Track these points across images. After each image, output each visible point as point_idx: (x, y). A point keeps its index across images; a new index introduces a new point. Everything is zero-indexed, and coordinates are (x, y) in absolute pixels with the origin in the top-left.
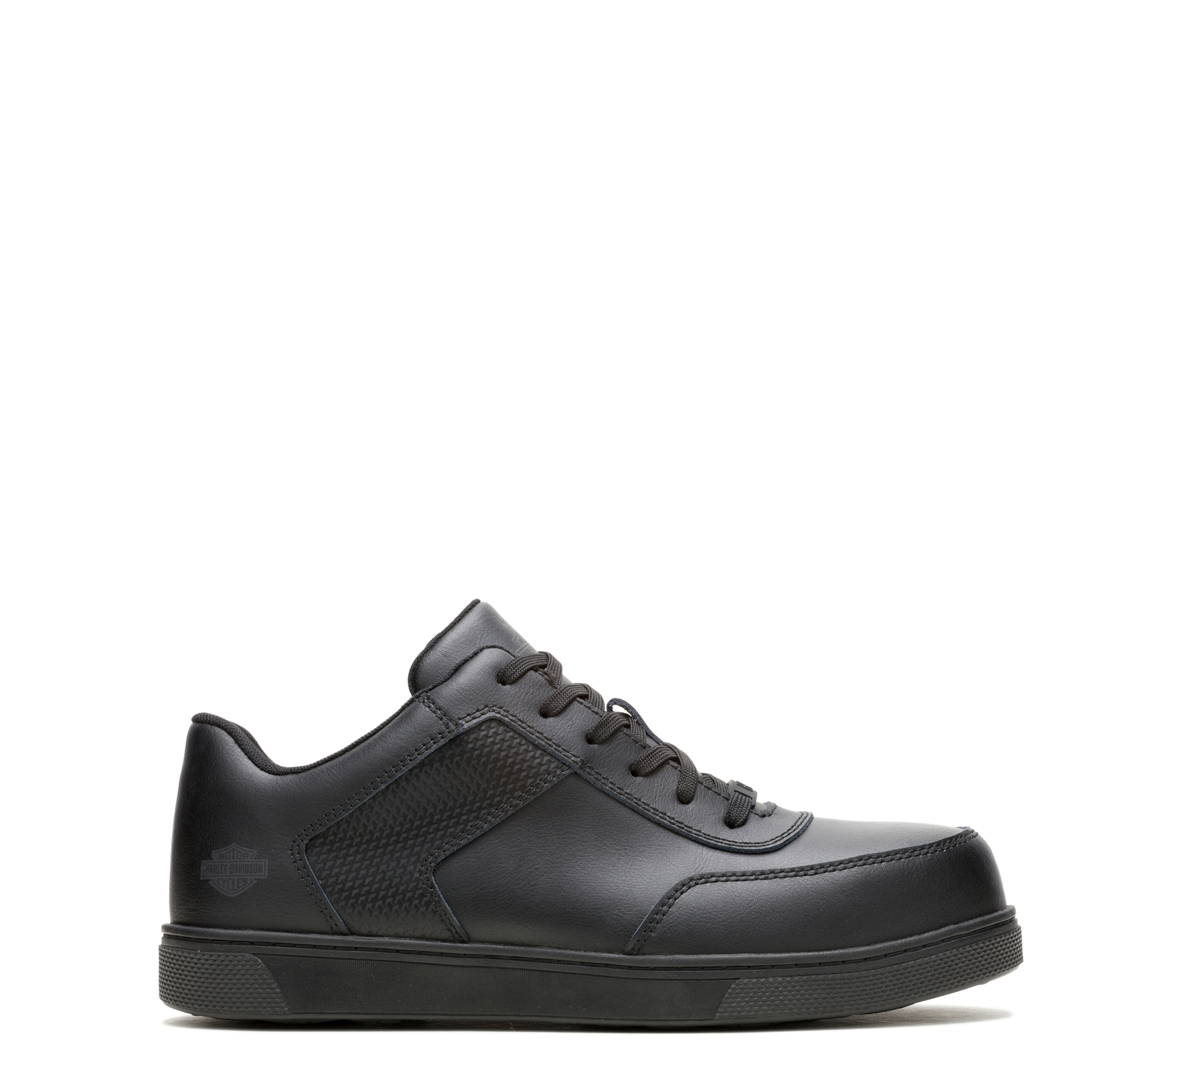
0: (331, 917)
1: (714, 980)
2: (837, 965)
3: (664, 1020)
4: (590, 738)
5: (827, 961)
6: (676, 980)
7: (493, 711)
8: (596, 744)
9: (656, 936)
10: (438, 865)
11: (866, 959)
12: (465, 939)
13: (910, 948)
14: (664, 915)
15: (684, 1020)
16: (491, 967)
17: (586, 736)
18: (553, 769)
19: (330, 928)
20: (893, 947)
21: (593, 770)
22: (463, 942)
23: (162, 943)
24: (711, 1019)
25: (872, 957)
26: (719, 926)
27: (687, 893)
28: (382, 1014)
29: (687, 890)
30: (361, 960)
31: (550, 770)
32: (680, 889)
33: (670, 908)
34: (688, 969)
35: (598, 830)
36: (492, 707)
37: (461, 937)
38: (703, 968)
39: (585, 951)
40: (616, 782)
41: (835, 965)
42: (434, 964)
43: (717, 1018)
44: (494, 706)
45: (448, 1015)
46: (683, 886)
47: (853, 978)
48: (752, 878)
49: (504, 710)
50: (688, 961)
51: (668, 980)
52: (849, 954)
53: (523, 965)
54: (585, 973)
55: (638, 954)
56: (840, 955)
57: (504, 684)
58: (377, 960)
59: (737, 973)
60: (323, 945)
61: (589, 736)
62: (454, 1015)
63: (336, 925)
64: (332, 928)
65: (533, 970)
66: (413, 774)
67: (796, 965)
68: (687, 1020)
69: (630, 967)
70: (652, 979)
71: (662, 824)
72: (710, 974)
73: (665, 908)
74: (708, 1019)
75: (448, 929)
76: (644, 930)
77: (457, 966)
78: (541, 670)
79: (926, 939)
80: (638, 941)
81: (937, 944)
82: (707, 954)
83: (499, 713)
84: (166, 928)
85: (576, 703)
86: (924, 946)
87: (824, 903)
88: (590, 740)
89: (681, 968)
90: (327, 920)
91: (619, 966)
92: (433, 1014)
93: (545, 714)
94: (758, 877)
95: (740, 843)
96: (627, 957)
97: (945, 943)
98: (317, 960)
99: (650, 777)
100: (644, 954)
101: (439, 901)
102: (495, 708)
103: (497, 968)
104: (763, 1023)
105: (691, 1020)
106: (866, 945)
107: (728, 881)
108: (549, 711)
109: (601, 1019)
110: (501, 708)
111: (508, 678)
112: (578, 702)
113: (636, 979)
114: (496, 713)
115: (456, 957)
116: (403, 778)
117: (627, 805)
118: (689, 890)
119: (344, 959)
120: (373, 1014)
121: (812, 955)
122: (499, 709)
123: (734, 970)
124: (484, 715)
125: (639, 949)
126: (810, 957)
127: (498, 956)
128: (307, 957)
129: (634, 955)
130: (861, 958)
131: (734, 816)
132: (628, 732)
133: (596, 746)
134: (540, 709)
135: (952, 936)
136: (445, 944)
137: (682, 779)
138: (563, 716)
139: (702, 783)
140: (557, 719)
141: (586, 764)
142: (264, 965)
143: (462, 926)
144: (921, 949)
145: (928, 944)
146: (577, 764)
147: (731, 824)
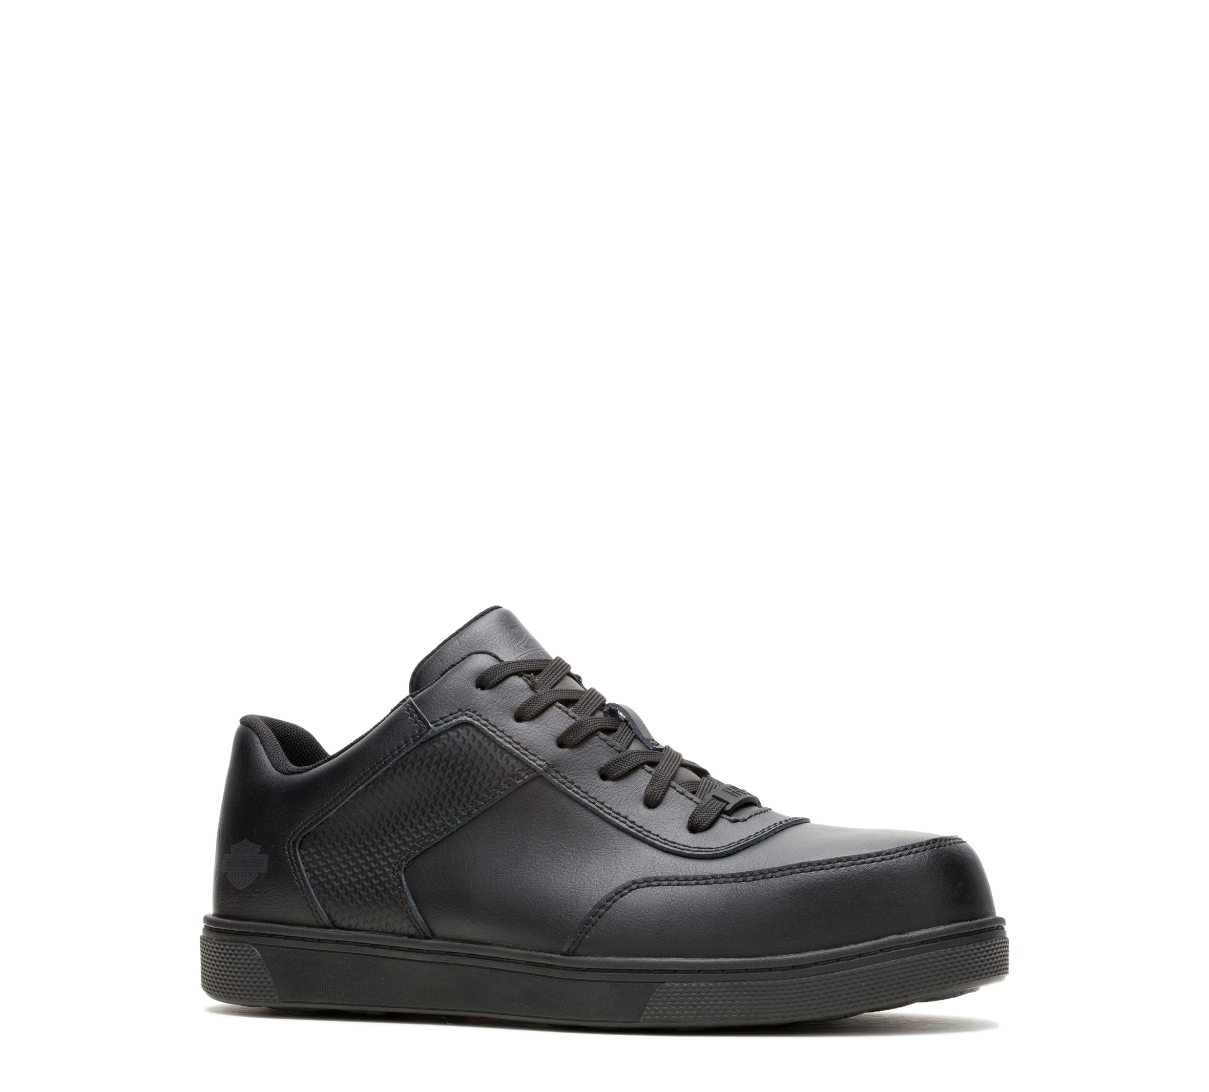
0: (316, 911)
1: (640, 982)
2: (764, 972)
3: (594, 1021)
4: (560, 742)
5: (753, 968)
6: (604, 981)
7: (466, 715)
8: (567, 747)
9: (590, 938)
10: (409, 865)
11: (794, 967)
12: (428, 935)
13: (842, 957)
14: (600, 917)
15: (612, 1022)
16: (451, 964)
17: (557, 741)
18: (518, 772)
19: (316, 921)
20: (824, 956)
21: (559, 773)
22: (427, 938)
23: (203, 933)
24: (637, 1022)
25: (800, 965)
26: (650, 930)
27: (627, 896)
28: (358, 1005)
29: (628, 893)
30: (341, 952)
31: (515, 772)
32: (621, 892)
33: (606, 911)
34: (617, 971)
35: (557, 832)
36: (465, 711)
37: (425, 934)
38: (630, 971)
39: (530, 951)
40: (581, 786)
41: (761, 972)
42: (402, 959)
43: (641, 1021)
44: (467, 710)
45: (415, 1008)
46: (625, 889)
47: (779, 986)
48: (693, 882)
49: (477, 715)
50: (615, 963)
51: (597, 981)
52: (775, 962)
53: (477, 962)
54: (528, 972)
55: (573, 955)
56: (765, 962)
57: (483, 688)
58: (354, 954)
59: (663, 977)
60: (308, 937)
61: (560, 740)
62: (420, 1009)
63: (320, 918)
64: (317, 921)
65: (485, 968)
66: (388, 776)
67: (723, 971)
68: (615, 1022)
69: (566, 967)
70: (584, 980)
71: (621, 828)
72: (636, 977)
73: (602, 911)
74: (634, 1022)
75: (414, 926)
76: (579, 932)
77: (421, 961)
78: (526, 675)
79: (862, 949)
80: (573, 942)
81: (873, 954)
82: (637, 957)
83: (471, 717)
84: (207, 919)
85: (554, 707)
86: (860, 956)
87: (756, 910)
88: (561, 744)
89: (611, 970)
90: (313, 914)
91: (556, 966)
92: (402, 1007)
93: (519, 718)
94: (699, 882)
95: (695, 848)
96: (563, 957)
97: (884, 954)
98: (303, 951)
99: (619, 781)
100: (579, 955)
101: (406, 899)
102: (468, 712)
103: (455, 964)
104: (697, 1028)
105: (618, 1022)
106: (796, 953)
107: (669, 885)
108: (524, 716)
109: (540, 1018)
110: (474, 712)
111: (486, 683)
112: (557, 706)
113: (570, 979)
114: (468, 717)
115: (420, 952)
116: (380, 779)
117: (589, 808)
118: (629, 894)
119: (326, 951)
120: (350, 1005)
121: (738, 962)
122: (472, 713)
123: (660, 973)
124: (456, 718)
125: (574, 951)
126: (736, 963)
127: (456, 953)
128: (296, 948)
129: (570, 956)
130: (789, 965)
131: (700, 821)
132: (605, 736)
133: (566, 750)
134: (515, 713)
135: (892, 946)
136: (411, 940)
137: (651, 784)
138: (537, 720)
139: (674, 788)
140: (531, 723)
141: (552, 767)
142: (259, 955)
143: (426, 922)
144: (855, 958)
145: (864, 954)
146: (542, 767)
147: (694, 828)
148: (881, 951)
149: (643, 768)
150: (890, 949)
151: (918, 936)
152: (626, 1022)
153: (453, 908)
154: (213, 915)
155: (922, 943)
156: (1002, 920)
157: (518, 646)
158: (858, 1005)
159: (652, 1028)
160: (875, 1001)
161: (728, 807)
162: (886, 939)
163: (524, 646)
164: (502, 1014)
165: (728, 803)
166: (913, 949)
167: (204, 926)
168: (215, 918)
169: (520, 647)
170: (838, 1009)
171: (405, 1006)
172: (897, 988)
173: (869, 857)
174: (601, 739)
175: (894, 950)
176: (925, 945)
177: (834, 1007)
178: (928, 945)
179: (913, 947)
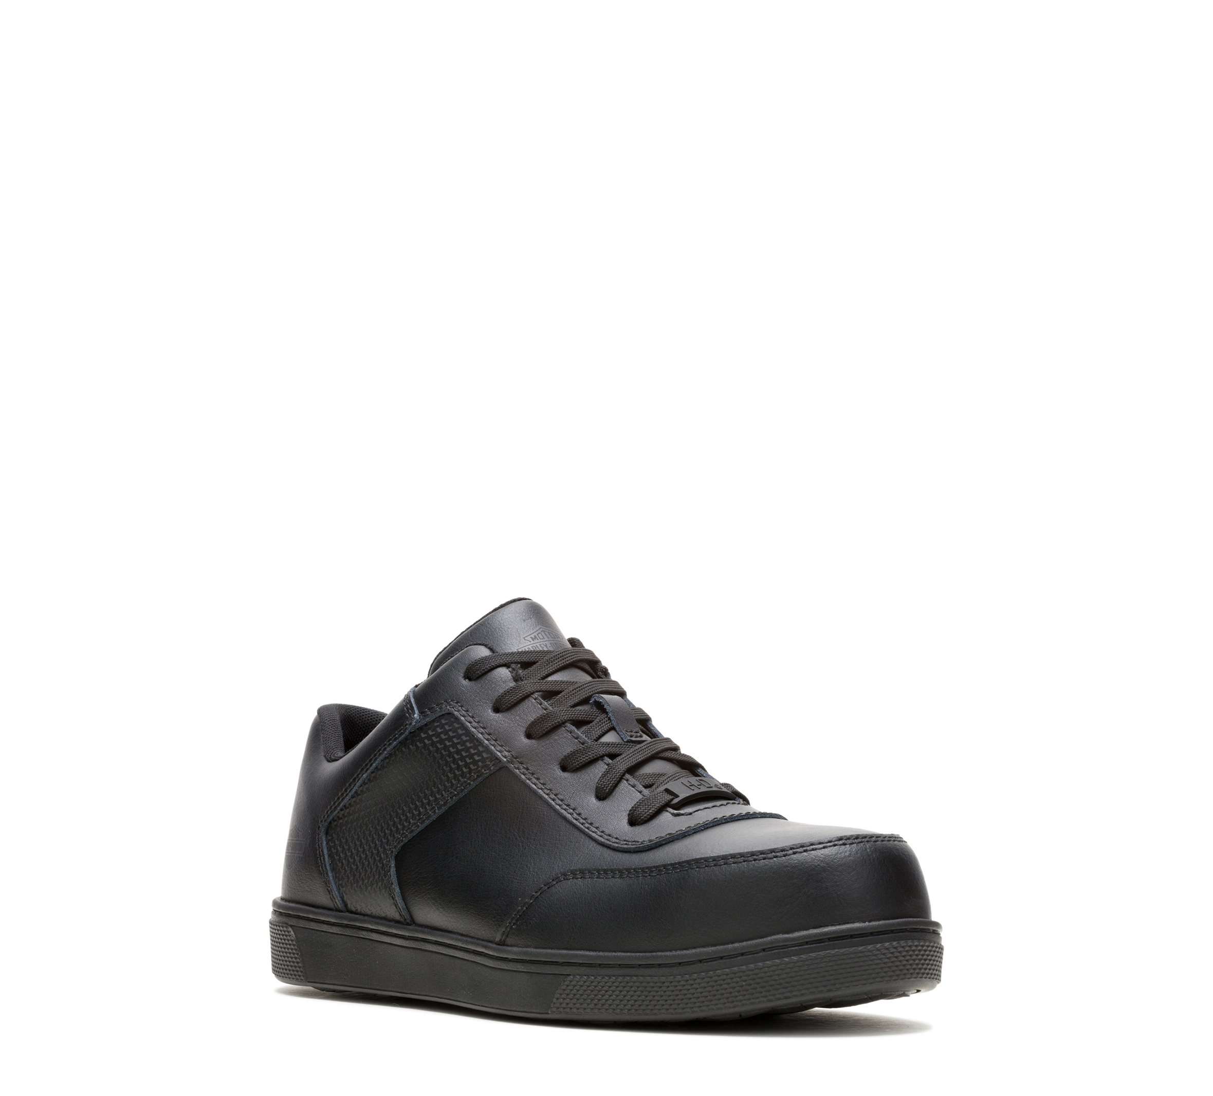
0: (333, 894)
4: (529, 733)
5: (647, 963)
6: (525, 972)
8: (534, 738)
9: (516, 928)
10: (399, 851)
11: (680, 964)
13: (725, 955)
14: (527, 908)
16: (423, 950)
17: (526, 731)
18: (488, 762)
19: (334, 905)
20: (708, 953)
21: (522, 764)
22: (407, 924)
24: (547, 1013)
25: (685, 962)
27: (553, 888)
31: (485, 763)
32: (549, 884)
33: (533, 902)
34: (533, 962)
36: (450, 701)
37: (406, 919)
38: (546, 962)
39: (476, 939)
40: (540, 777)
42: (391, 944)
43: (550, 1012)
44: (452, 700)
46: (553, 880)
47: (665, 982)
49: (459, 705)
50: (532, 954)
51: (518, 972)
53: (440, 949)
54: (473, 960)
55: (504, 945)
57: (470, 679)
59: (570, 969)
61: (528, 731)
63: (336, 902)
65: (446, 955)
68: (530, 1012)
69: (498, 957)
70: (509, 970)
72: (549, 969)
73: (530, 902)
74: (545, 1013)
75: (398, 911)
76: (508, 922)
77: (404, 947)
80: (504, 932)
81: (755, 953)
82: (551, 949)
83: (453, 708)
85: (531, 699)
89: (528, 960)
90: (330, 897)
91: (491, 955)
93: (497, 709)
96: (497, 947)
99: (578, 773)
100: (508, 946)
101: (393, 885)
102: (452, 703)
103: (426, 951)
104: (607, 1021)
105: (533, 1013)
108: (502, 706)
110: (457, 702)
111: (474, 674)
112: (534, 697)
113: (499, 969)
115: (402, 938)
119: (336, 934)
122: (454, 704)
123: (567, 966)
124: (441, 710)
127: (426, 939)
129: (502, 946)
130: (674, 962)
131: (639, 814)
132: (573, 728)
133: (534, 741)
134: (494, 704)
135: (774, 945)
136: (397, 925)
137: (604, 775)
138: (513, 711)
139: (627, 780)
140: (506, 714)
141: (516, 758)
142: (294, 936)
143: (407, 908)
144: (737, 957)
145: (747, 952)
146: (506, 758)
147: (634, 821)
148: (764, 950)
149: (602, 760)
150: (771, 949)
151: (801, 937)
152: (539, 1013)
153: (425, 895)
154: (282, 899)
155: (807, 943)
156: (937, 925)
157: (524, 638)
158: (739, 1004)
159: (559, 1020)
160: (757, 1001)
161: (676, 801)
162: (769, 938)
163: (531, 637)
164: (457, 1001)
165: (677, 796)
166: (796, 949)
167: (272, 910)
168: (283, 903)
169: (526, 638)
170: (721, 1009)
171: (393, 989)
172: (778, 989)
173: (761, 854)
174: (567, 730)
175: (776, 949)
176: (809, 946)
177: (717, 1006)
178: (812, 946)
179: (797, 948)
